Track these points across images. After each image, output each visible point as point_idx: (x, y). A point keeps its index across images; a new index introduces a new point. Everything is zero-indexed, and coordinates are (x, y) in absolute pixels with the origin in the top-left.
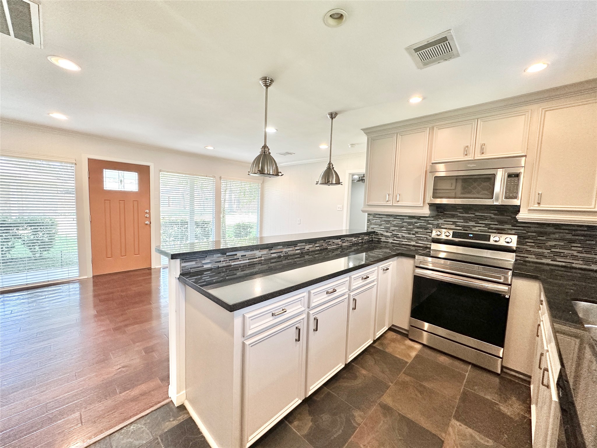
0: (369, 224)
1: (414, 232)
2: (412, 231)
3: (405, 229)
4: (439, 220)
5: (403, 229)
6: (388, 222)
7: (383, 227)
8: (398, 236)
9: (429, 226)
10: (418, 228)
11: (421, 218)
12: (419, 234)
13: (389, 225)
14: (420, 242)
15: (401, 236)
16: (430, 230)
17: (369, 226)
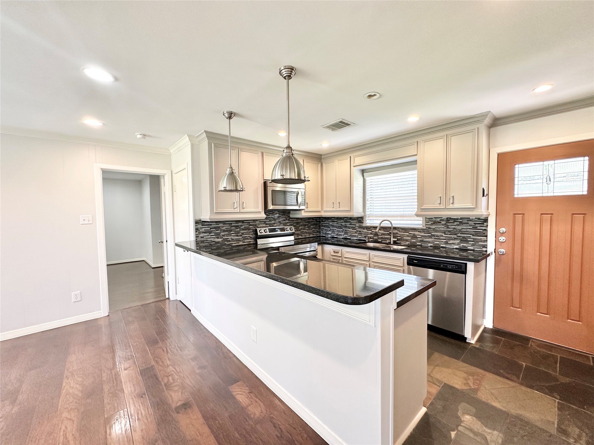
0: (197, 233)
1: (241, 234)
2: (239, 233)
3: (233, 232)
4: (256, 222)
5: (231, 233)
6: (217, 228)
7: (214, 234)
8: (228, 240)
9: (250, 227)
10: (243, 230)
11: (245, 222)
12: (244, 235)
13: (219, 231)
14: (246, 241)
15: (230, 239)
16: (251, 230)
17: (198, 235)
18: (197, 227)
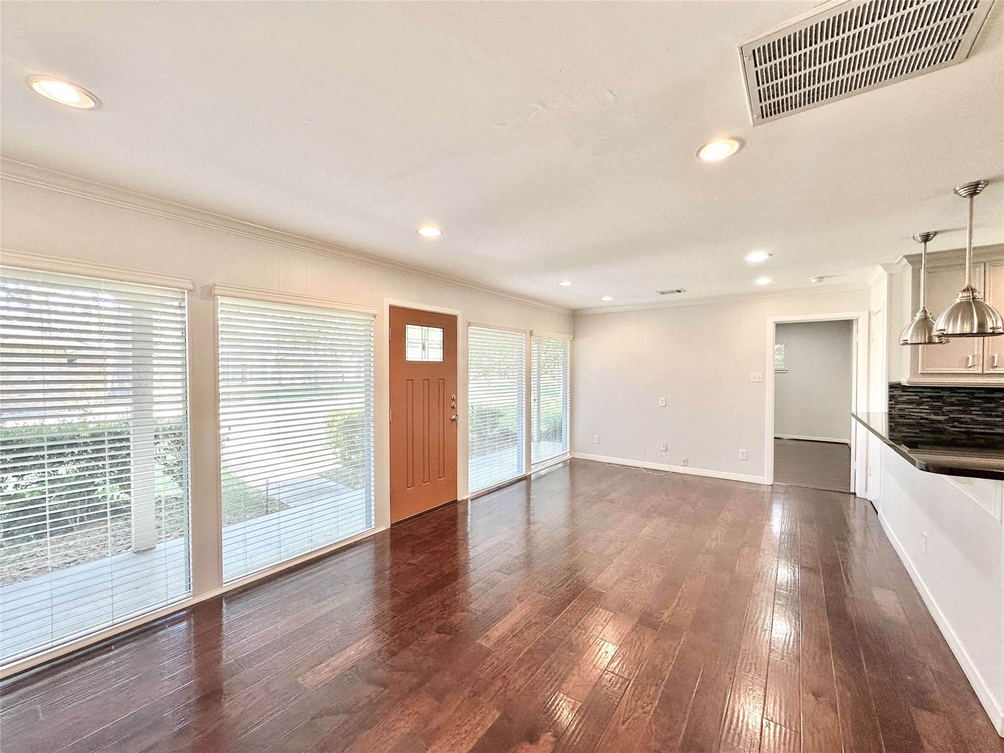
0: (893, 402)
1: (999, 413)
2: (994, 411)
3: (978, 409)
5: (973, 409)
6: (937, 398)
7: (927, 407)
8: (962, 420)
15: (969, 420)
17: (893, 406)
18: (892, 394)
